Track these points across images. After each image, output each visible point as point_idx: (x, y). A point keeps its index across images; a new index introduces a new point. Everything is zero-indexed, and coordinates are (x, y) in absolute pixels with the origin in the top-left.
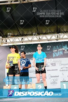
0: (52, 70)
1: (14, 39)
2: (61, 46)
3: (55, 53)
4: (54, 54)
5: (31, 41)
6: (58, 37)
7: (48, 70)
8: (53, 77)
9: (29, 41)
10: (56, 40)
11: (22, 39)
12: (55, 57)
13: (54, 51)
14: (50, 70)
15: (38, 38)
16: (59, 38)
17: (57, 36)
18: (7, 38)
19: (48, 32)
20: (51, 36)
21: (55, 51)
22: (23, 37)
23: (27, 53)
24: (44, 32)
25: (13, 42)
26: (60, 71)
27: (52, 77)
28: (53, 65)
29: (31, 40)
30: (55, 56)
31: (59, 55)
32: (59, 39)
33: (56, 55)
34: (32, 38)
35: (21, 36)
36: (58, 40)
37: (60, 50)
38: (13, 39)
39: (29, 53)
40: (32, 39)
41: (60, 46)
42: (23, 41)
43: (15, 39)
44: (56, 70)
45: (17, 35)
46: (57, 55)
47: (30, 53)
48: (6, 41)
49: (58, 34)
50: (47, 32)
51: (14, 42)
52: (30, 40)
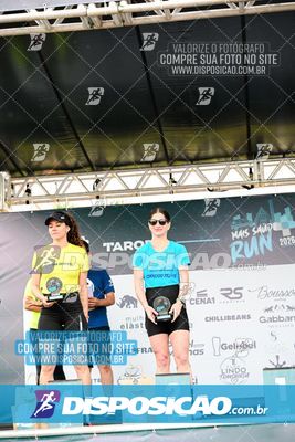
0: (228, 318)
1: (64, 182)
2: (265, 213)
3: (240, 243)
4: (233, 249)
5: (137, 191)
6: (251, 172)
7: (211, 319)
8: (230, 347)
9: (128, 190)
10: (245, 187)
11: (98, 181)
12: (238, 259)
13: (234, 235)
14: (216, 319)
15: (167, 177)
16: (255, 177)
17: (247, 171)
18: (30, 180)
19: (211, 152)
20: (221, 172)
21: (241, 234)
22: (99, 176)
23: (118, 244)
24: (193, 153)
25: (57, 197)
26: (263, 320)
27: (224, 347)
28: (233, 295)
29: (137, 189)
30: (240, 256)
31: (257, 253)
32: (256, 182)
33: (242, 252)
34: (141, 180)
35: (93, 170)
36: (252, 187)
37: (260, 230)
38: (56, 182)
39: (125, 243)
40: (138, 184)
41: (259, 213)
42: (102, 192)
43: (67, 183)
44: (244, 317)
45: (76, 164)
46: (249, 255)
47: (131, 243)
48: (28, 191)
49: (253, 164)
50: (203, 154)
51: (64, 195)
52: (132, 187)
